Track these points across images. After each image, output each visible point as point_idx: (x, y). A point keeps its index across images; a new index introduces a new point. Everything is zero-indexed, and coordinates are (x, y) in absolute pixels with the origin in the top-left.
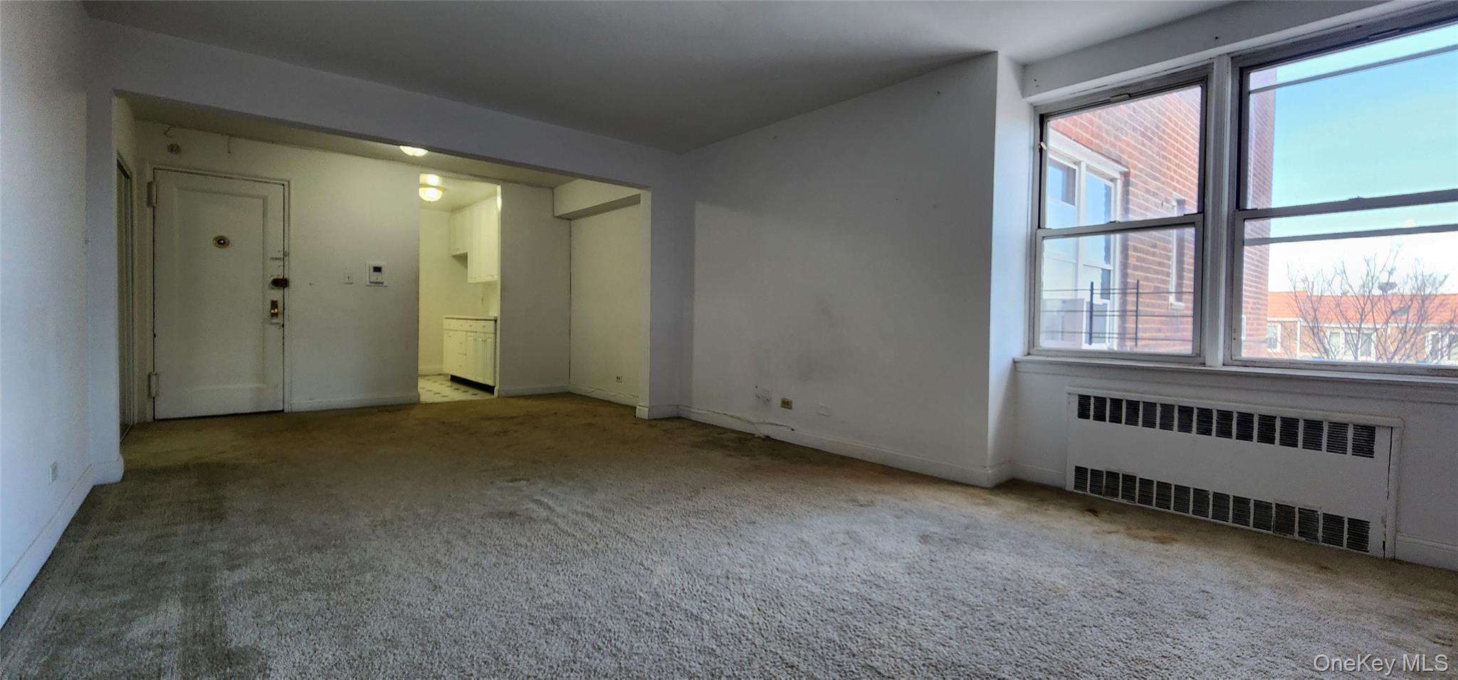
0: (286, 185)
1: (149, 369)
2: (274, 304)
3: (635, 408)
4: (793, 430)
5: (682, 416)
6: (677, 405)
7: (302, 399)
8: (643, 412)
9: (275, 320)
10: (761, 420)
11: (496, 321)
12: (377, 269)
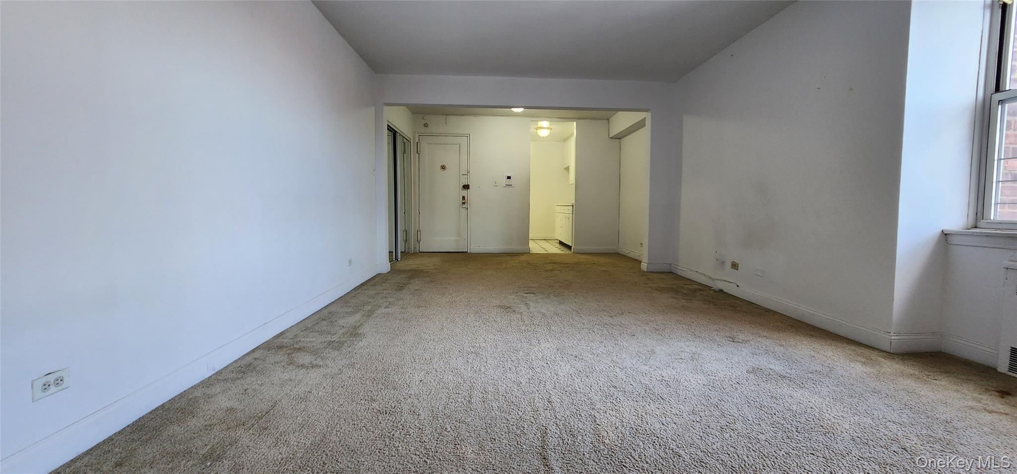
0: (468, 136)
1: (417, 228)
2: (464, 198)
3: (641, 262)
4: (738, 286)
5: (673, 271)
6: (671, 264)
7: (477, 246)
8: (644, 266)
9: (464, 206)
10: (718, 278)
11: (573, 206)
12: (509, 178)
